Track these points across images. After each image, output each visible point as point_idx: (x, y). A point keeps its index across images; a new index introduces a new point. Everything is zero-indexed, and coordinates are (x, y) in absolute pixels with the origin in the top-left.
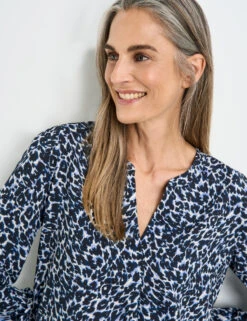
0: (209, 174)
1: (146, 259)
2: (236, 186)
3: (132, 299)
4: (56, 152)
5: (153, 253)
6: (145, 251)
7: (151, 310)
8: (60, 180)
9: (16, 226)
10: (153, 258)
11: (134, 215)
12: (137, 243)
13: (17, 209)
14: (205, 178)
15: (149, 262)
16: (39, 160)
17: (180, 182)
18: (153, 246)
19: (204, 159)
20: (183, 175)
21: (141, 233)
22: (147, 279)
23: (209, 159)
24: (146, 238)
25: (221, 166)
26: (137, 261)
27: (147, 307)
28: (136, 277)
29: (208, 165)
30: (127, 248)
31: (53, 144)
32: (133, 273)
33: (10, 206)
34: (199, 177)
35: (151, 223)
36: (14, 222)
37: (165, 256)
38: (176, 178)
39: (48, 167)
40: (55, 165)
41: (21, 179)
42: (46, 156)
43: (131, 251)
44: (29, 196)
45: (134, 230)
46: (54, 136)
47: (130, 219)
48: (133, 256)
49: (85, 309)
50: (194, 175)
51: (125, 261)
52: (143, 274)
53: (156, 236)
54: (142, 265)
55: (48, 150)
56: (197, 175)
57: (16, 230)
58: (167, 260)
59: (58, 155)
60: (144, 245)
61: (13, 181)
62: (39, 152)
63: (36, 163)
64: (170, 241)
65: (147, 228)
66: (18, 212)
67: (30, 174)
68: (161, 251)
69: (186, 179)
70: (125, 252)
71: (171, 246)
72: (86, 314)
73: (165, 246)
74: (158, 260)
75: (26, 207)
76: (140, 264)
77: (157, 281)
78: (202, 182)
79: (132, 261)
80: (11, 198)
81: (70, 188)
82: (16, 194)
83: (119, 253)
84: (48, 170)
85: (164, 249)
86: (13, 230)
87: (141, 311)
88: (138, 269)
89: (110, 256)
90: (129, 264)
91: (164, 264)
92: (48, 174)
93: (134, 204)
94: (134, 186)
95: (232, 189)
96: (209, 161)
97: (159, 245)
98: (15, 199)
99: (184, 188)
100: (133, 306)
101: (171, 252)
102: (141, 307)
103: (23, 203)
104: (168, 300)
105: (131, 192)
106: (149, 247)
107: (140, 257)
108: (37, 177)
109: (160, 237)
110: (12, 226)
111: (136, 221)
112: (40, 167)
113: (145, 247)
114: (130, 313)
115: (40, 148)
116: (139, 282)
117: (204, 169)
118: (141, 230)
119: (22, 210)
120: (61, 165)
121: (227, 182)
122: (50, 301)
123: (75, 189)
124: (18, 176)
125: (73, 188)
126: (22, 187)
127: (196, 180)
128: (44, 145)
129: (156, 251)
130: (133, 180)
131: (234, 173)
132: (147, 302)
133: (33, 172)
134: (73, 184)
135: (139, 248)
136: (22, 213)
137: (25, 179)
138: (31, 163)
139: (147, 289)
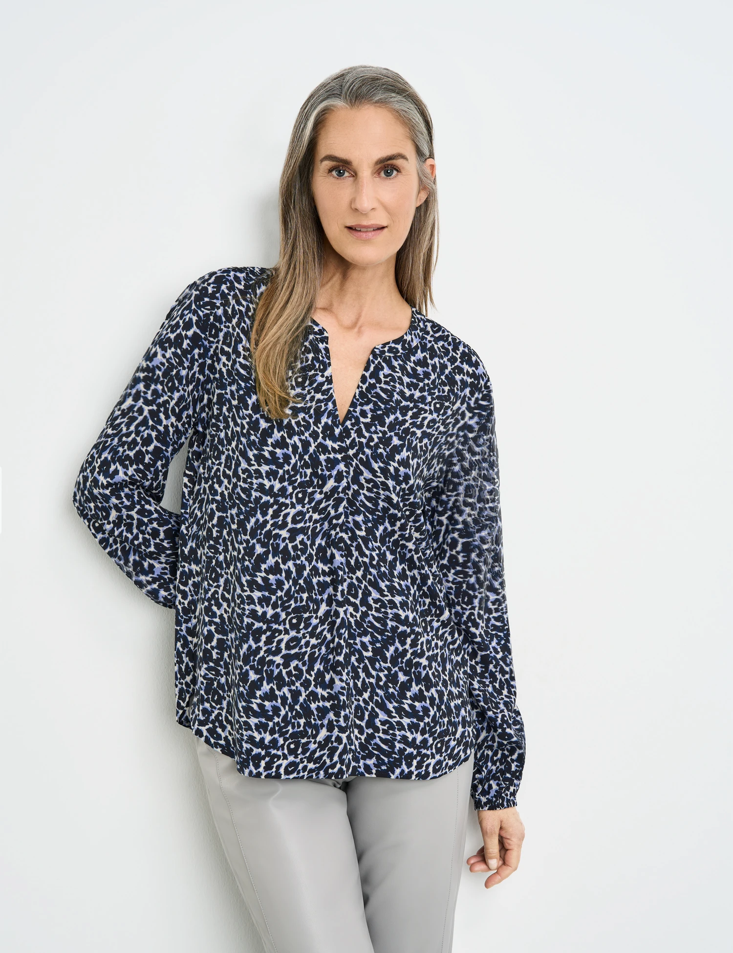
0: (429, 345)
1: (351, 452)
2: (466, 367)
3: (336, 507)
4: (218, 319)
5: (361, 443)
6: (348, 442)
7: (365, 523)
8: (224, 359)
9: (165, 422)
10: (361, 450)
11: (332, 396)
12: (337, 431)
13: (166, 398)
14: (424, 349)
15: (356, 455)
16: (195, 329)
17: (391, 350)
18: (360, 434)
19: (421, 324)
20: (396, 341)
21: (341, 418)
22: (356, 480)
23: (429, 325)
24: (348, 423)
25: (444, 338)
26: (339, 456)
27: (360, 518)
28: (339, 477)
29: (428, 333)
30: (324, 438)
31: (214, 306)
32: (334, 472)
33: (155, 392)
34: (417, 347)
35: (353, 405)
36: (162, 416)
37: (377, 446)
38: (384, 345)
39: (206, 339)
40: (216, 336)
41: (169, 354)
42: (203, 324)
43: (329, 443)
44: (180, 379)
45: (333, 414)
46: (214, 293)
47: (328, 400)
48: (333, 449)
49: (275, 525)
50: (409, 344)
51: (322, 458)
52: (348, 472)
53: (362, 419)
54: (347, 460)
55: (207, 316)
56: (414, 344)
57: (166, 427)
58: (380, 451)
59: (221, 322)
60: (346, 433)
61: (155, 354)
62: (195, 318)
63: (190, 333)
64: (383, 424)
65: (349, 411)
66: (167, 402)
67: (181, 348)
68: (371, 439)
69: (399, 347)
70: (320, 445)
71: (384, 433)
72: (277, 531)
73: (376, 432)
74: (368, 451)
75: (176, 395)
76: (344, 459)
77: (368, 481)
78: (420, 355)
79: (332, 456)
80: (157, 381)
81: (238, 366)
82: (164, 376)
83: (313, 445)
84: (206, 343)
85: (375, 436)
86: (161, 428)
87: (351, 525)
88: (342, 467)
89: (300, 450)
90: (328, 460)
91: (377, 457)
92: (205, 347)
93: (329, 381)
94: (329, 358)
96: (429, 329)
97: (368, 431)
98: (162, 383)
99: (396, 358)
100: (338, 517)
101: (386, 441)
102: (350, 518)
103: (173, 389)
104: (386, 505)
105: (326, 366)
106: (354, 435)
107: (342, 450)
108: (190, 352)
109: (368, 420)
110: (160, 422)
111: (334, 403)
112: (195, 338)
113: (349, 436)
114: (334, 527)
115: (195, 312)
116: (344, 483)
117: (423, 338)
118: (341, 413)
119: (172, 399)
120: (225, 337)
121: (453, 360)
122: (225, 532)
123: (243, 366)
124: (164, 349)
125: (241, 365)
126: (171, 367)
127: (412, 351)
128: (199, 307)
129: (364, 441)
130: (327, 349)
131: (461, 348)
132: (358, 512)
133: (185, 346)
134: (241, 360)
135: (341, 438)
136: (172, 403)
137: (175, 354)
138: (184, 333)
139: (356, 494)
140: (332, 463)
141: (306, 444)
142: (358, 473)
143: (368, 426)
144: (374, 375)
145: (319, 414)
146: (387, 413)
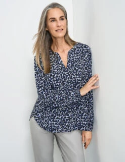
14: (77, 48)
17: (71, 51)
18: (70, 69)
20: (72, 49)
24: (68, 68)
35: (67, 64)
45: (64, 68)
47: (62, 65)
54: (69, 75)
64: (74, 66)
68: (72, 70)
73: (73, 68)
74: (72, 72)
93: (62, 61)
95: (84, 50)
99: (73, 52)
105: (60, 59)
111: (64, 65)
117: (77, 46)
118: (66, 66)
127: (76, 49)
140: (67, 76)
141: (61, 75)
142: (71, 76)
143: (71, 67)
144: (70, 57)
145: (62, 69)
146: (74, 63)
